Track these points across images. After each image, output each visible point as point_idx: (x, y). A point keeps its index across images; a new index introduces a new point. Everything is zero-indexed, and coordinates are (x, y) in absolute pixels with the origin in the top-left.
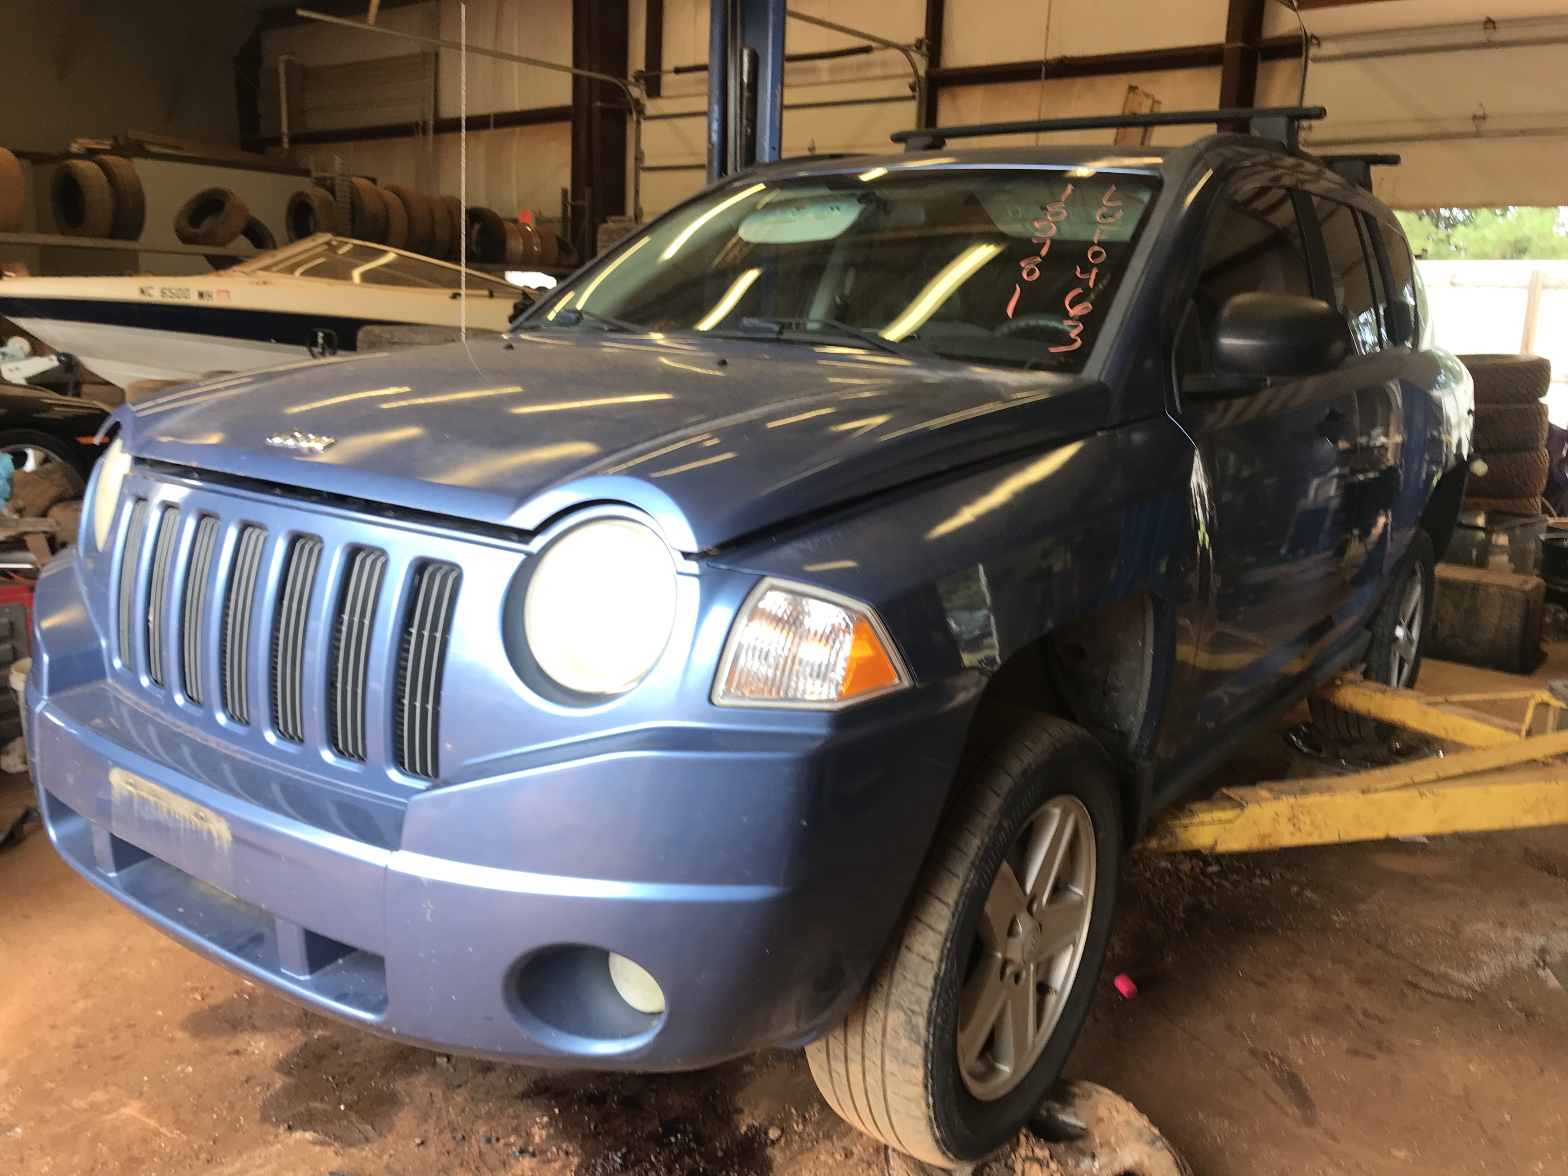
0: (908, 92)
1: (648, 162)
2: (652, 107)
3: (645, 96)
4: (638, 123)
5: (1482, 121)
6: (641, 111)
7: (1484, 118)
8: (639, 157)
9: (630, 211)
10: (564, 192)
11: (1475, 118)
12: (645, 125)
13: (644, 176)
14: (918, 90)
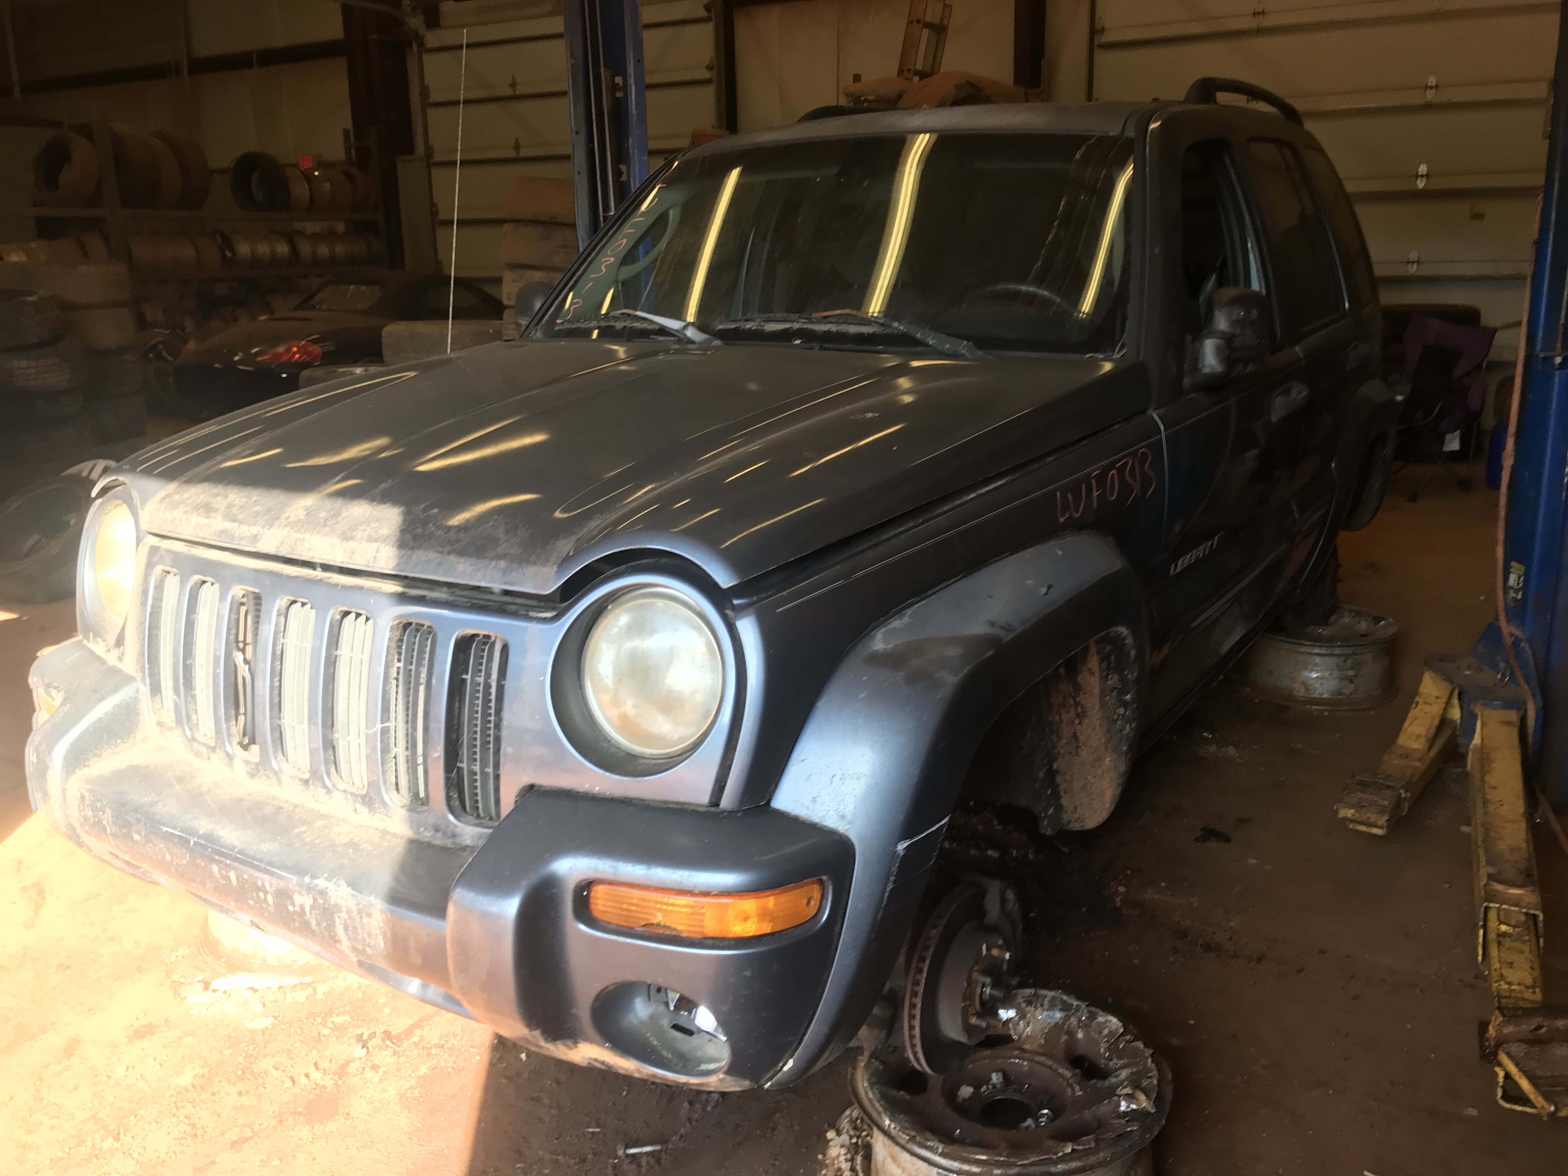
0: (704, 14)
1: (434, 97)
2: (432, 39)
3: (424, 26)
4: (420, 56)
5: (1261, 16)
6: (421, 45)
7: (1263, 13)
8: (425, 92)
9: (420, 149)
10: (346, 132)
11: (1255, 14)
12: (426, 57)
13: (432, 113)
14: (713, 12)
